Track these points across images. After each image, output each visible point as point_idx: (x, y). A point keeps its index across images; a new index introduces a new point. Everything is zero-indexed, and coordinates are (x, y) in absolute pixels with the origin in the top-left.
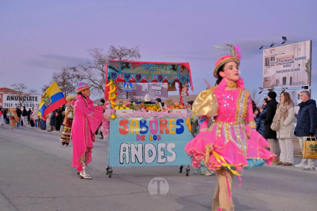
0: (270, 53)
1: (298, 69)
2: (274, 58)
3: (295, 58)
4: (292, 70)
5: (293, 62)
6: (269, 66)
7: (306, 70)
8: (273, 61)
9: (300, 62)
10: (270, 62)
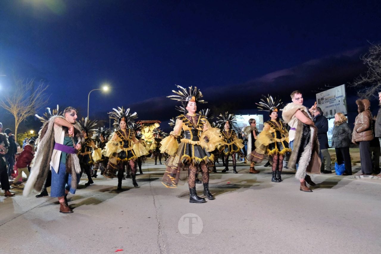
0: (320, 95)
1: (339, 104)
2: (323, 98)
3: (336, 97)
4: (335, 105)
5: (335, 100)
6: (320, 104)
7: (344, 104)
8: (323, 101)
9: (340, 99)
10: (321, 101)
